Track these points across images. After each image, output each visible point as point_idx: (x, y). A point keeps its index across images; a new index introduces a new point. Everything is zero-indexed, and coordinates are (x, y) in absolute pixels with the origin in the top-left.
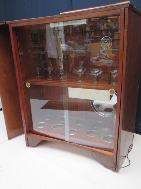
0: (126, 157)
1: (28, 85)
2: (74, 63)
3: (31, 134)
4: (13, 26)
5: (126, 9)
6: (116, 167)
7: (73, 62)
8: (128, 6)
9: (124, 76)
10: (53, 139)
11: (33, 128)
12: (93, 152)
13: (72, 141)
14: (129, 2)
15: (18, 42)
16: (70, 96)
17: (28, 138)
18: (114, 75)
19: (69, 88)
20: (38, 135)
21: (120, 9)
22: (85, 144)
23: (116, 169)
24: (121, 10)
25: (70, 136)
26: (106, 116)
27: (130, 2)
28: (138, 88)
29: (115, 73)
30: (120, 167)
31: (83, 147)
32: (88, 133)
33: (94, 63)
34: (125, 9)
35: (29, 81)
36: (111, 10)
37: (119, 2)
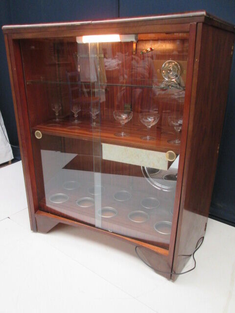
0: (191, 255)
1: (39, 135)
2: (125, 91)
3: (42, 212)
4: (14, 38)
5: (199, 24)
6: (172, 272)
7: (124, 89)
8: (202, 19)
9: (190, 133)
10: (76, 222)
11: (45, 202)
12: (137, 248)
13: (105, 227)
14: (204, 13)
15: (24, 64)
16: (105, 157)
17: (37, 218)
18: (178, 127)
19: (104, 145)
20: (53, 214)
21: (189, 24)
22: (125, 233)
23: (171, 275)
24: (191, 25)
25: (103, 219)
26: (164, 189)
27: (206, 13)
28: (218, 148)
29: (180, 125)
30: (178, 273)
31: (122, 238)
32: (132, 216)
33: (158, 93)
34: (197, 23)
35: (41, 128)
36: (176, 24)
37: (189, 12)
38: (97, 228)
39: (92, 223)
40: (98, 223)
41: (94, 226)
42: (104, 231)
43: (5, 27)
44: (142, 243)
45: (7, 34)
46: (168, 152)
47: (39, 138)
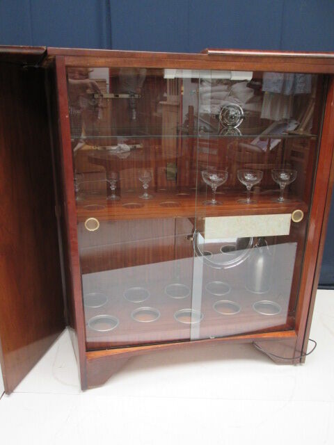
38: (194, 340)
40: (195, 334)
41: (189, 340)
42: (203, 341)
46: (294, 212)
47: (93, 230)
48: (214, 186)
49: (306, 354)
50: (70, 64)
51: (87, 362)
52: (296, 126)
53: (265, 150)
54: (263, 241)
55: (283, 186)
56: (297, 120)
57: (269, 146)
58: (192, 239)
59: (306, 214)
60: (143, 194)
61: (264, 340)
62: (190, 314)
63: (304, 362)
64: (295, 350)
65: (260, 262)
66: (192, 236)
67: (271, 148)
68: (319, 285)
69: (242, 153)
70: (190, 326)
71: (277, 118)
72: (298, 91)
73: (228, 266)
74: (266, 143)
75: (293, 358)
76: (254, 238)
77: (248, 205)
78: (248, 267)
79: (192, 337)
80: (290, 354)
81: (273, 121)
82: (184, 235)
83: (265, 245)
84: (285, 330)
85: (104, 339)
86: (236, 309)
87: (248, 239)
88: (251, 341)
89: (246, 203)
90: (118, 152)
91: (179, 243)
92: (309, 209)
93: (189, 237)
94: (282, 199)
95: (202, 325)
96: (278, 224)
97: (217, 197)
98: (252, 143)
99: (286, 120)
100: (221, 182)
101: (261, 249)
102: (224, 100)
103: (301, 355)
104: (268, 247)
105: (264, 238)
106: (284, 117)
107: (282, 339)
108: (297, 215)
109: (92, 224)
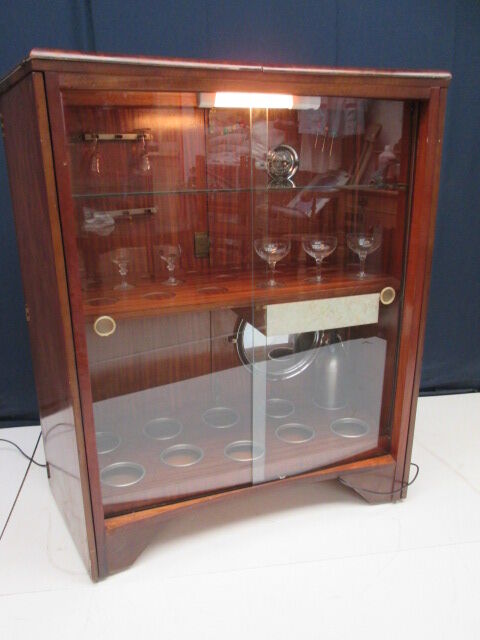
13: (272, 475)
19: (269, 308)
21: (429, 89)
24: (432, 90)
34: (441, 89)
38: (258, 484)
39: (245, 480)
40: (259, 474)
41: (250, 484)
42: (272, 482)
43: (35, 53)
44: (347, 466)
45: (43, 72)
46: (384, 290)
47: (107, 335)
48: (273, 262)
49: (407, 484)
50: (66, 84)
51: (107, 534)
52: (347, 179)
53: (309, 215)
54: (335, 336)
55: (362, 256)
56: (347, 171)
57: (313, 208)
58: (235, 341)
59: (398, 293)
60: (167, 278)
61: (353, 472)
62: (251, 448)
63: (405, 497)
64: (394, 481)
65: (333, 364)
66: (234, 337)
67: (317, 211)
68: (421, 390)
69: (277, 219)
70: (251, 464)
71: (321, 169)
72: (348, 132)
73: (290, 374)
74: (310, 204)
75: (392, 492)
76: (321, 332)
77: (319, 285)
78: (316, 374)
79: (255, 480)
80: (386, 486)
81: (315, 175)
82: (223, 336)
83: (337, 341)
84: (377, 456)
85: (128, 498)
86: (306, 434)
87: (311, 335)
88: (334, 477)
89: (317, 282)
90: (97, 226)
91: (217, 349)
92: (402, 285)
93: (230, 339)
94: (362, 274)
95: (268, 461)
96: (362, 309)
97: (276, 277)
98: (289, 206)
99: (332, 172)
100: (282, 254)
101: (333, 348)
102: (240, 144)
103: (402, 486)
104: (342, 344)
105: (336, 331)
106: (331, 168)
107: (377, 467)
108: (387, 295)
109: (105, 326)
